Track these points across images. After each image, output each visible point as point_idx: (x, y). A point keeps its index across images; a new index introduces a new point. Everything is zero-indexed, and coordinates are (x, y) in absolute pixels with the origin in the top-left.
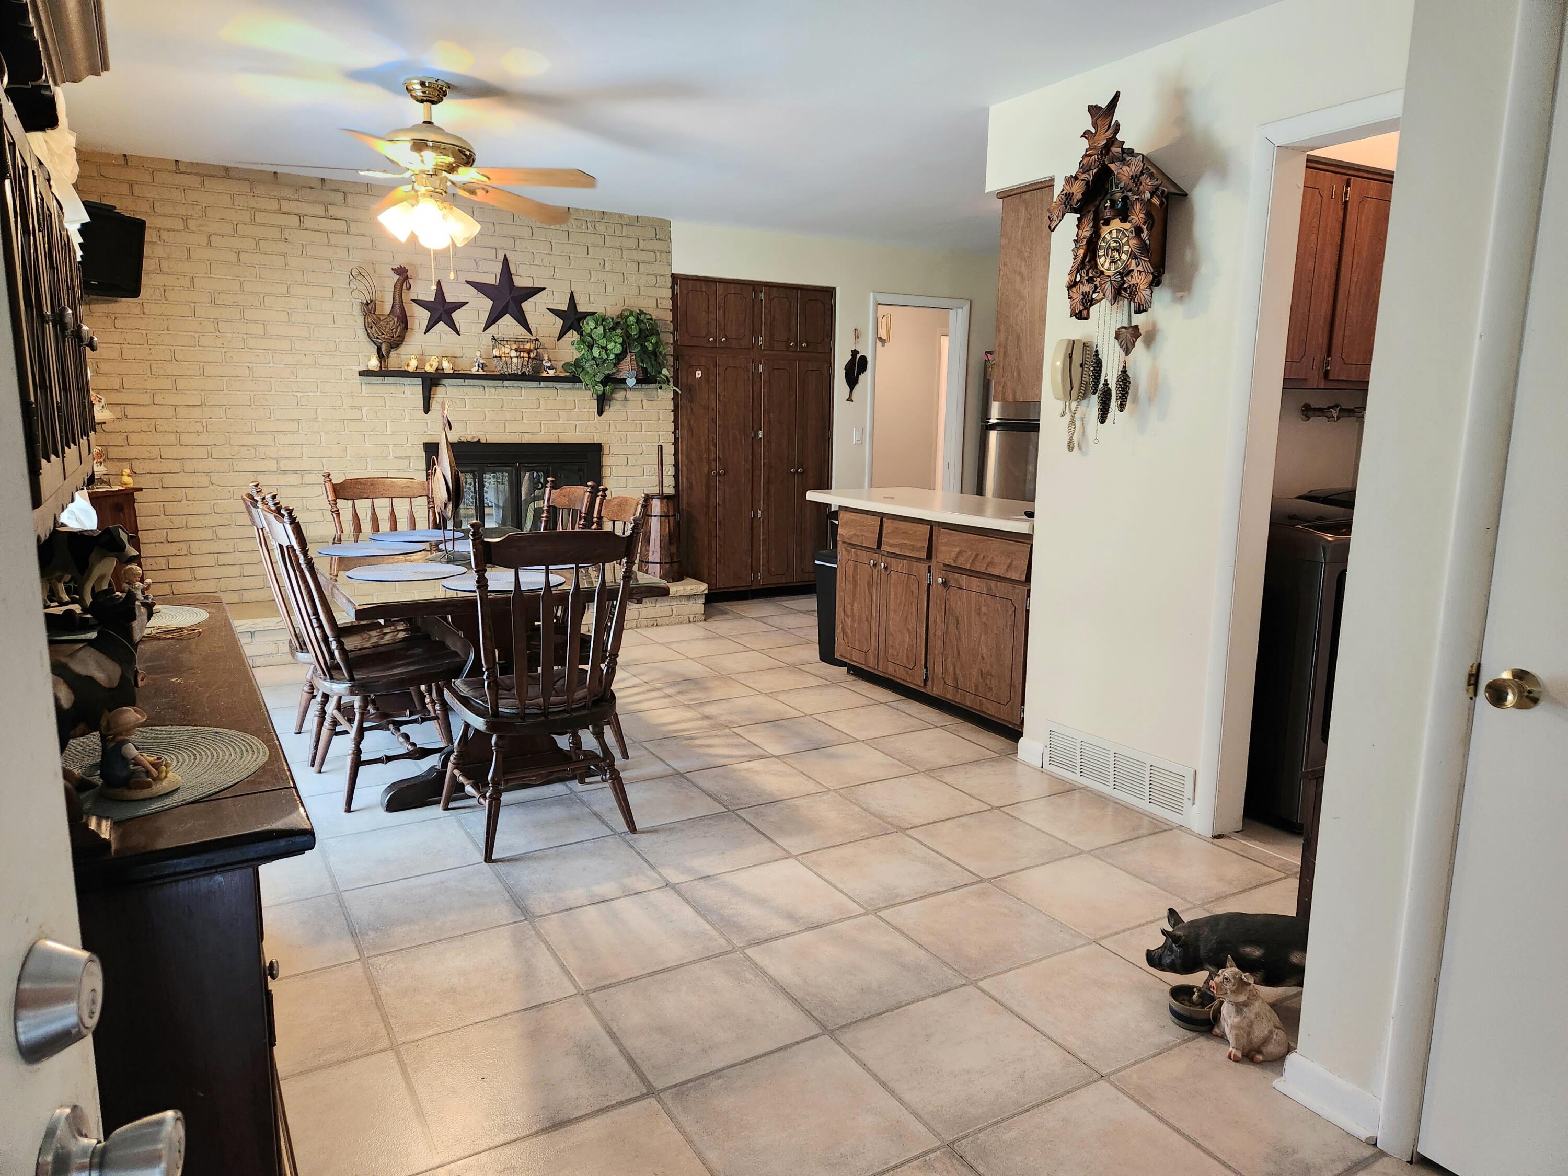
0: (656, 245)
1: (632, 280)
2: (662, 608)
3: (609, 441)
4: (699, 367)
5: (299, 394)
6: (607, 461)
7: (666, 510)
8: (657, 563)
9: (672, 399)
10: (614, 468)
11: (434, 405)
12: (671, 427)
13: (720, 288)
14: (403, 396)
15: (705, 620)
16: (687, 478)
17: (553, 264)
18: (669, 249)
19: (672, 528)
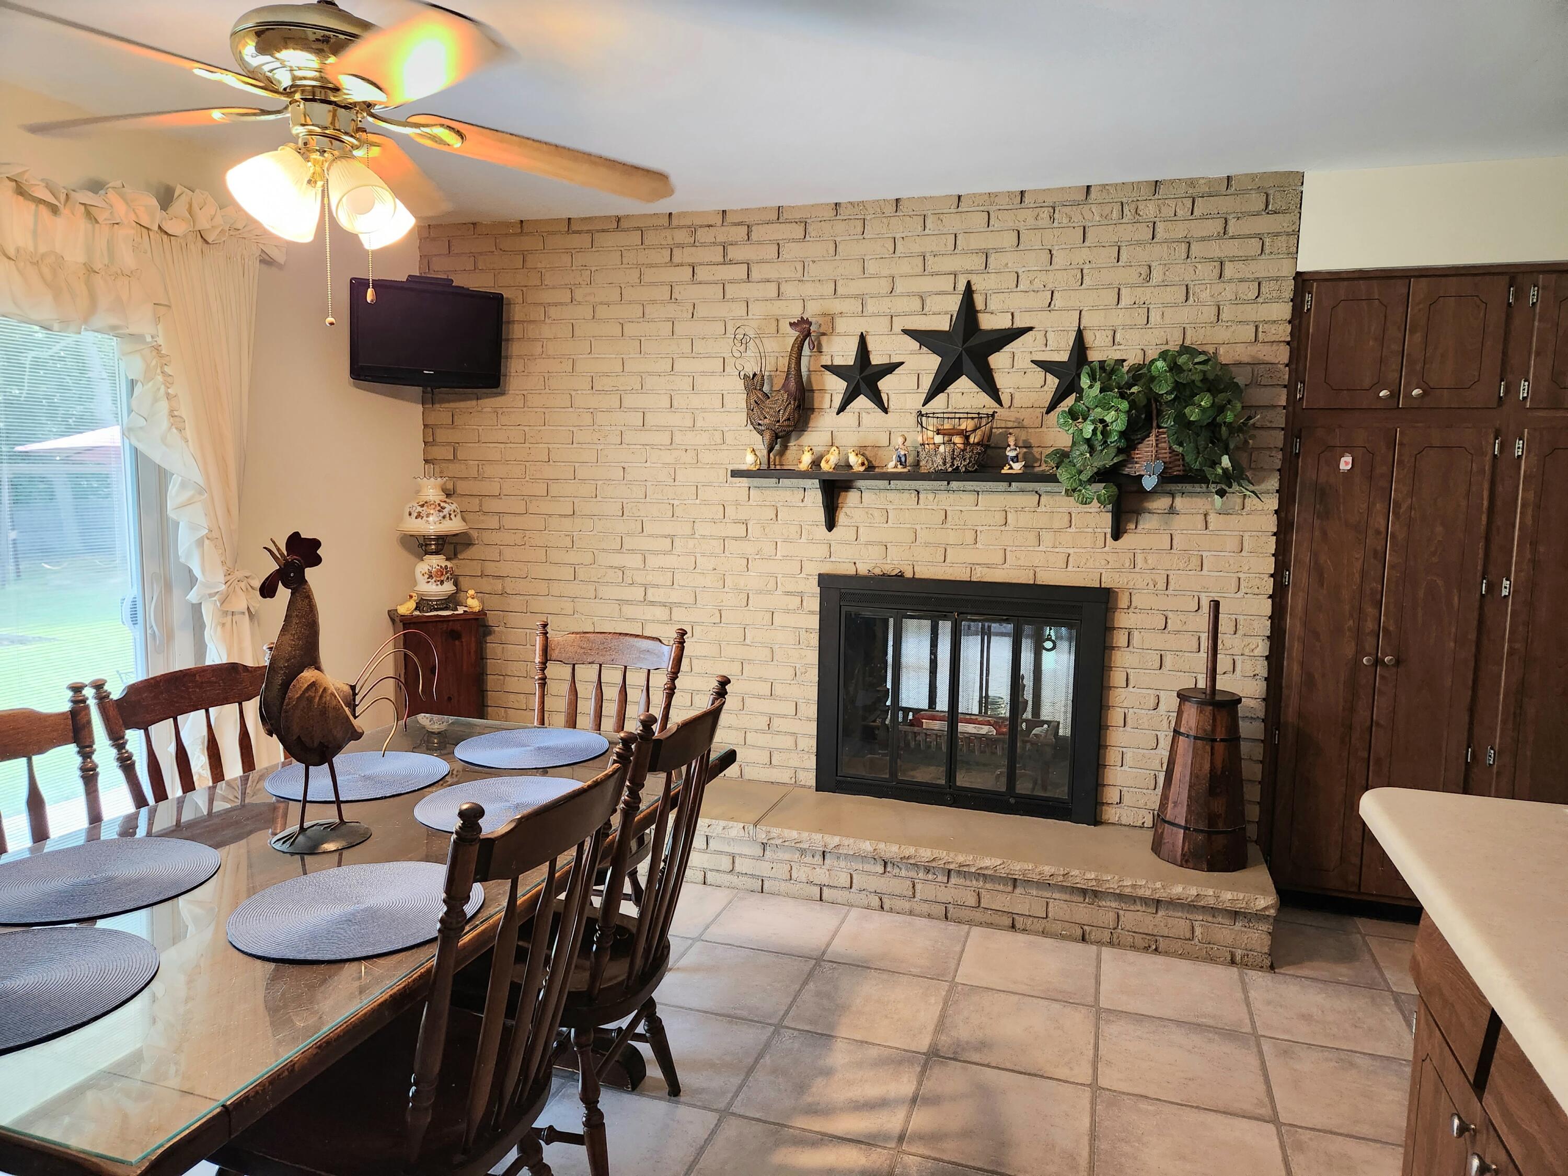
0: (1265, 224)
1: (1205, 295)
2: (1170, 920)
3: (1131, 585)
4: (1347, 448)
5: (676, 502)
6: (1123, 620)
7: (1209, 728)
8: (1179, 826)
9: (1276, 512)
10: (1136, 634)
11: (841, 518)
12: (1269, 565)
13: (1419, 288)
14: (801, 505)
15: (1272, 968)
16: (1302, 664)
17: (1050, 286)
18: (1295, 227)
19: (1219, 764)
